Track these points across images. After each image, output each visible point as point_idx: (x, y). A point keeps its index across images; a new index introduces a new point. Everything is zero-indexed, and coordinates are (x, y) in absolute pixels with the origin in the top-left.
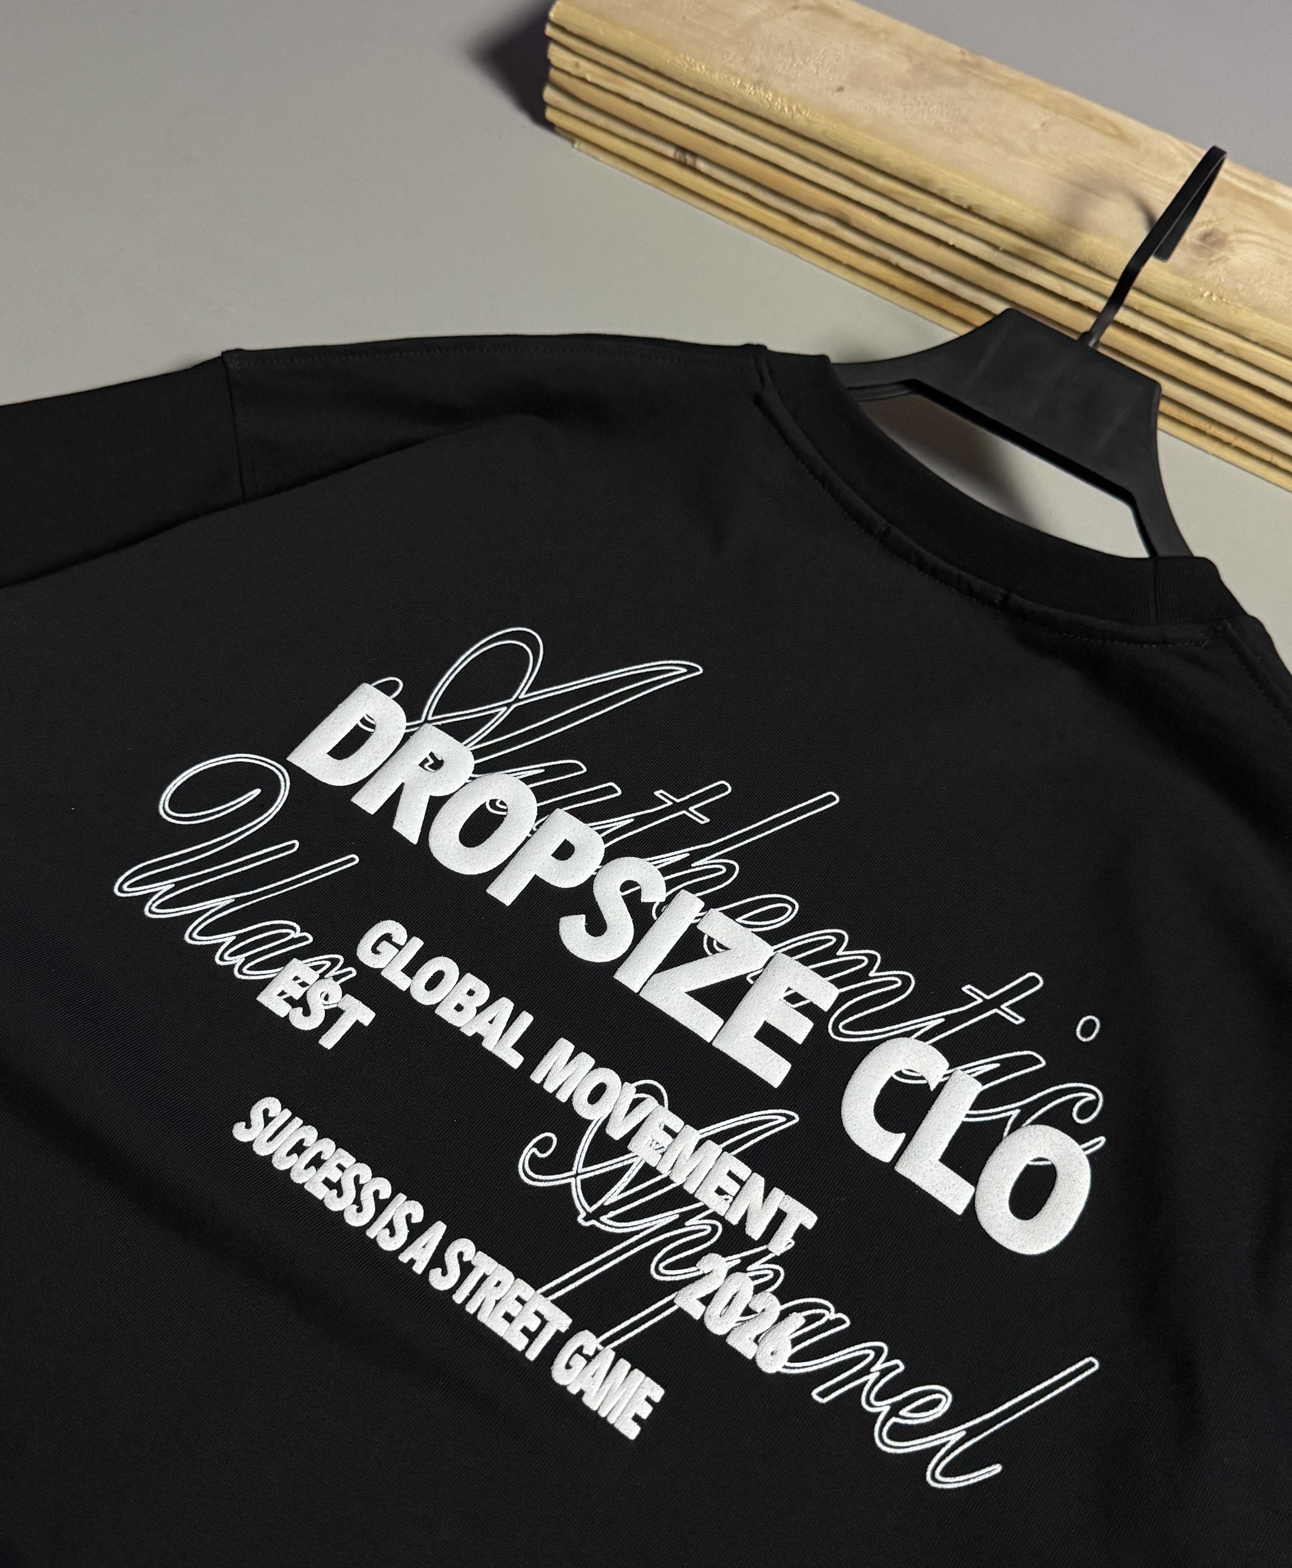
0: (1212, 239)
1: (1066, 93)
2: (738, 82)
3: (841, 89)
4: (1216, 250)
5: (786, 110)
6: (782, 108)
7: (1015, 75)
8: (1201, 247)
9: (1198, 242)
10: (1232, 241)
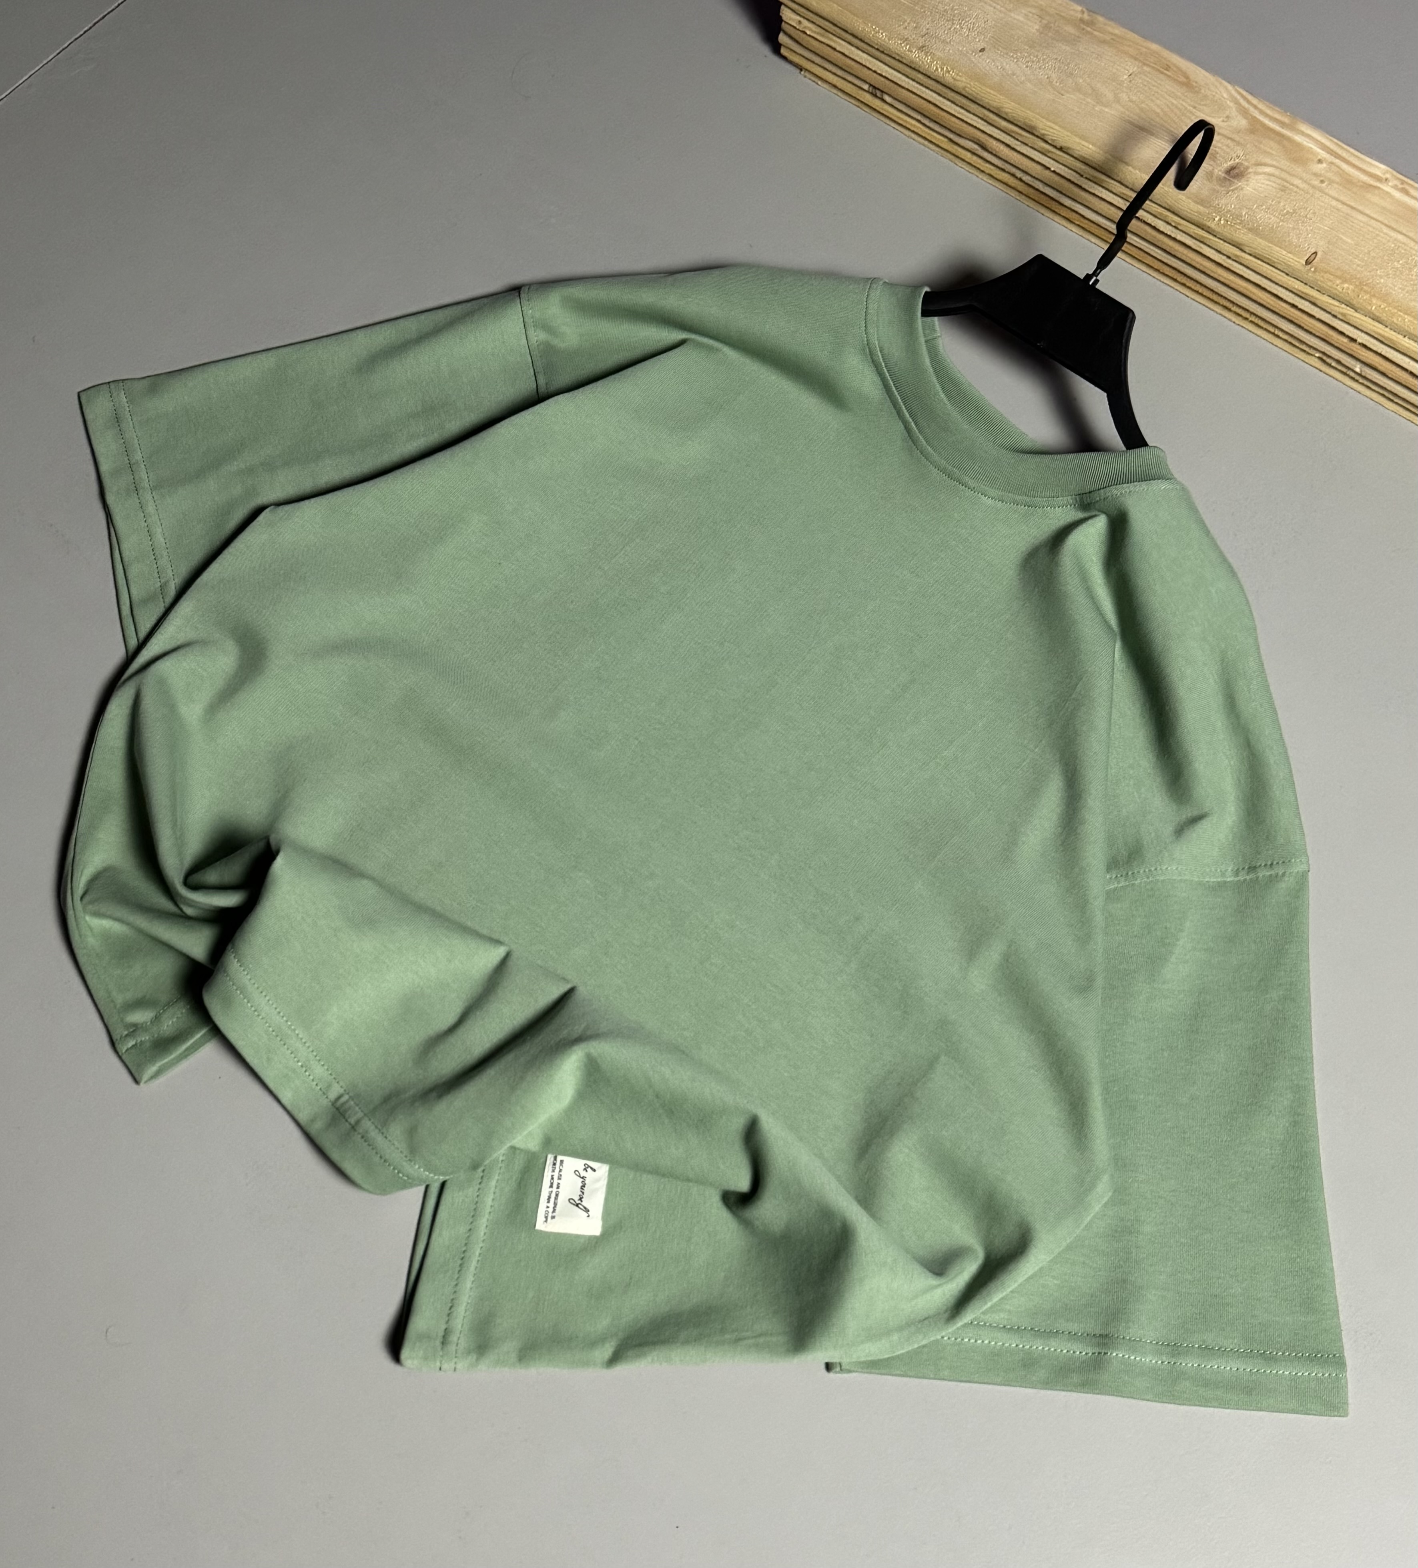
0: (1236, 171)
1: (1154, 47)
2: (908, 47)
3: (982, 50)
4: (1236, 181)
5: (939, 70)
6: (937, 69)
7: (1118, 31)
8: (1225, 178)
9: (1223, 175)
10: (1250, 173)
